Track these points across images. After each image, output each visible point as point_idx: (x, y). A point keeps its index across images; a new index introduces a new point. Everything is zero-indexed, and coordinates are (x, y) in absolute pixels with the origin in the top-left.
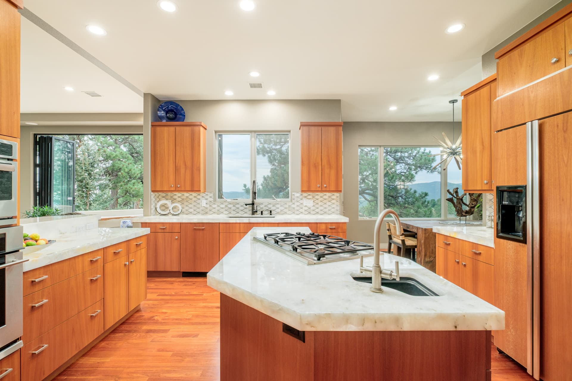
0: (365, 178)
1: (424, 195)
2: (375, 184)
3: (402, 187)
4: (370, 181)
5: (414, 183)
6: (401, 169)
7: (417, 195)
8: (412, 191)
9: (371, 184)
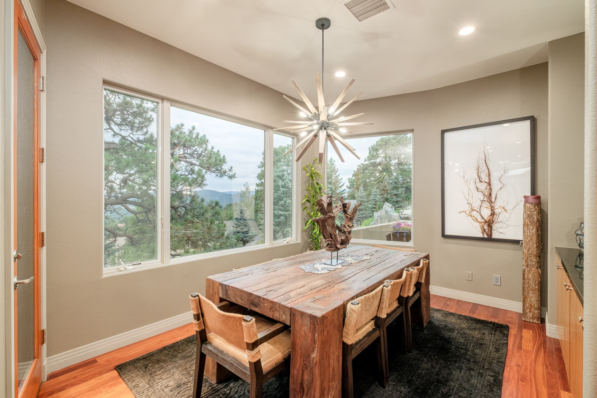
0: (128, 178)
1: (214, 205)
2: (144, 188)
3: (188, 193)
4: (136, 183)
5: (205, 188)
6: (182, 171)
7: (205, 204)
8: (199, 200)
9: (137, 187)
